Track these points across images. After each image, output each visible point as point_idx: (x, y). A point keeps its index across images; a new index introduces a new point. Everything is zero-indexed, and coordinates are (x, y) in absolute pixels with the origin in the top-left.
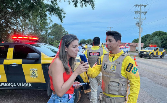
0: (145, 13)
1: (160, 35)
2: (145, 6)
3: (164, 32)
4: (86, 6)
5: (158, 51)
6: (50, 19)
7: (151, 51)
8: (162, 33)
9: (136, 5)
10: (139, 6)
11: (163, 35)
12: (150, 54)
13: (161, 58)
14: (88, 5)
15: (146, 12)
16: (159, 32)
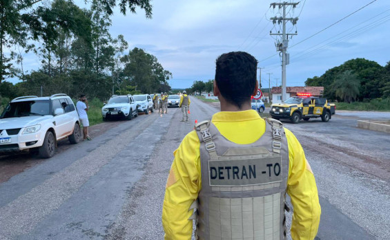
0: (294, 21)
1: (360, 68)
2: (294, 5)
3: (367, 61)
4: (133, 10)
5: (314, 105)
6: (123, 41)
7: (296, 106)
8: (364, 64)
9: (274, 5)
10: (280, 5)
11: (366, 68)
12: (292, 112)
13: (324, 120)
14: (137, 8)
15: (297, 19)
16: (358, 60)
